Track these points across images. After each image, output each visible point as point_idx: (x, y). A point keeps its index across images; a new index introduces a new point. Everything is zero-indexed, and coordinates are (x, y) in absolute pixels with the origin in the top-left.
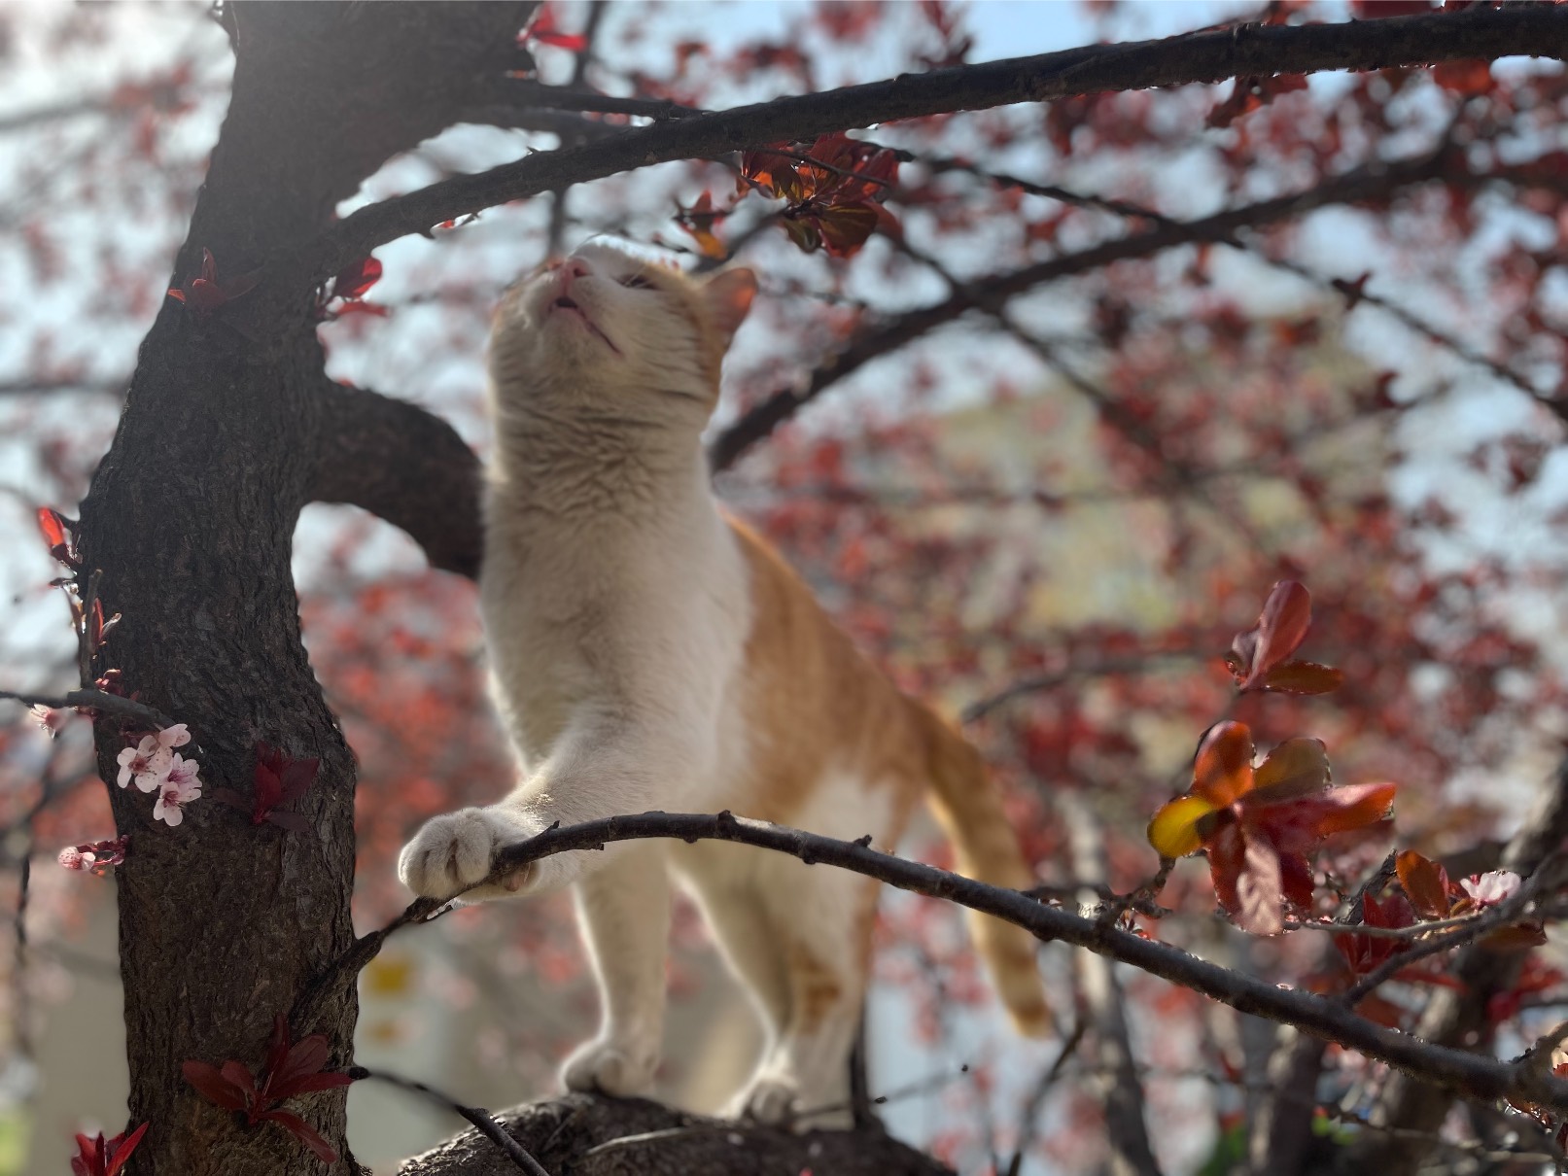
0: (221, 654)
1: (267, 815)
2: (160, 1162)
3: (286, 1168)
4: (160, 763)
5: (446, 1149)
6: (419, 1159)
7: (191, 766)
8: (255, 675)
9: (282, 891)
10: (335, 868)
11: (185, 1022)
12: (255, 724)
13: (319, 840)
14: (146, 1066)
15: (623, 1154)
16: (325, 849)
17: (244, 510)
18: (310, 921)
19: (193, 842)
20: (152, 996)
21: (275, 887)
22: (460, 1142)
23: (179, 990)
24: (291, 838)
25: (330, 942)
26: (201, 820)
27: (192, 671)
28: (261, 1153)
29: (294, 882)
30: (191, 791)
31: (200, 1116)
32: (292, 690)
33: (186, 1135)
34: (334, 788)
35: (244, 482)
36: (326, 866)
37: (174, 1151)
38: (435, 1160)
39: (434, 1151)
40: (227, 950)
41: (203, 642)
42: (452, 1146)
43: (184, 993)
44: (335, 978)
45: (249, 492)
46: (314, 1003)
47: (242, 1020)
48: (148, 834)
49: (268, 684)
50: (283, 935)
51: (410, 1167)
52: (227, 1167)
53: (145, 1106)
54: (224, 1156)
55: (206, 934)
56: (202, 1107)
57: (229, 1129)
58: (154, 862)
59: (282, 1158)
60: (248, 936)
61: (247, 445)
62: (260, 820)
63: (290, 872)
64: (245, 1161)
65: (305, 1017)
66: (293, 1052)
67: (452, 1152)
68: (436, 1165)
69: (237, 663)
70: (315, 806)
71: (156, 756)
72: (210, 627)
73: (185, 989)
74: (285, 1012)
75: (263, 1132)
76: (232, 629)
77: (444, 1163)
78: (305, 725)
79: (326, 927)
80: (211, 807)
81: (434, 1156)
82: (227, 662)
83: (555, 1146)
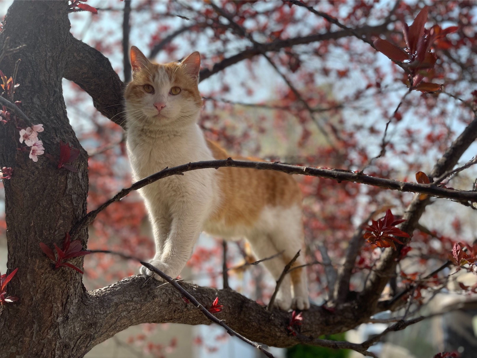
0: (43, 112)
1: (63, 166)
2: (22, 281)
3: (67, 284)
4: (33, 137)
5: (110, 287)
6: (102, 289)
7: (40, 142)
8: (55, 121)
9: (67, 192)
10: (84, 188)
11: (33, 233)
12: (57, 136)
13: (78, 177)
14: (17, 250)
15: (165, 290)
16: (80, 181)
17: (48, 67)
18: (76, 203)
19: (37, 173)
20: (20, 226)
21: (65, 190)
22: (115, 285)
23: (30, 223)
24: (70, 175)
25: (82, 211)
26: (39, 166)
27: (34, 117)
28: (59, 278)
29: (71, 189)
30: (40, 151)
31: (39, 265)
32: (67, 129)
33: (33, 271)
34: (82, 161)
35: (48, 58)
36: (81, 186)
37: (28, 277)
38: (108, 289)
39: (107, 287)
40: (49, 210)
41: (37, 108)
42: (112, 286)
43: (32, 224)
44: (87, 220)
45: (49, 61)
46: (79, 229)
47: (54, 233)
48: (20, 169)
49: (60, 125)
50: (68, 206)
51: (100, 291)
52: (47, 283)
53: (17, 263)
54: (46, 278)
55: (41, 204)
56: (39, 261)
57: (48, 269)
58: (22, 178)
59: (65, 280)
60: (56, 206)
61: (48, 46)
62: (60, 167)
63: (70, 186)
64: (53, 281)
65: (75, 234)
66: (71, 245)
67: (112, 287)
68: (108, 290)
69: (49, 116)
70: (77, 166)
71: (32, 134)
72: (38, 103)
73: (33, 223)
74: (68, 231)
75: (59, 271)
76: (46, 105)
77: (111, 290)
78: (72, 140)
79: (81, 206)
80: (42, 162)
81: (107, 288)
82: (45, 116)
83: (145, 286)
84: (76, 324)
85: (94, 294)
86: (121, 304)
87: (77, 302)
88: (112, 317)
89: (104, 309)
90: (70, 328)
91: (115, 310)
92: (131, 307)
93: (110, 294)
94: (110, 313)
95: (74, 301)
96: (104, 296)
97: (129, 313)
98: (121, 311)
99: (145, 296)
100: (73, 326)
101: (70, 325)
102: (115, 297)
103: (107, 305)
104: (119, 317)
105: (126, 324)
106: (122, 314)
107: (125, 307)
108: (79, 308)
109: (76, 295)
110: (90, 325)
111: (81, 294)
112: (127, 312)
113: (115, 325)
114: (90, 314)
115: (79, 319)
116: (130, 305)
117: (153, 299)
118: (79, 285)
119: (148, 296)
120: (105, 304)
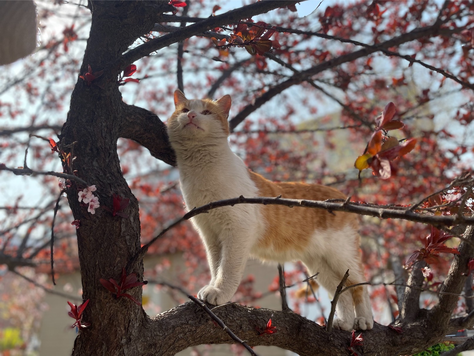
0: (101, 172)
1: (117, 213)
2: (93, 310)
3: (127, 311)
4: (89, 196)
5: (169, 311)
6: (162, 314)
7: (96, 199)
8: (110, 178)
9: (122, 235)
10: (135, 229)
11: (98, 270)
12: (111, 190)
13: (130, 221)
14: (88, 284)
15: (218, 313)
16: (132, 224)
17: (104, 135)
18: (129, 242)
19: (97, 222)
20: (89, 265)
21: (120, 234)
22: (173, 310)
23: (96, 262)
24: (123, 220)
25: (135, 249)
26: (99, 216)
27: (94, 177)
28: (120, 306)
29: (124, 232)
30: (97, 205)
31: (104, 296)
32: (120, 182)
33: (100, 301)
34: (133, 208)
35: (103, 127)
36: (133, 228)
37: (97, 306)
39: (166, 312)
40: (108, 251)
41: (96, 169)
42: (171, 311)
43: (97, 263)
44: (138, 256)
45: (104, 130)
46: (132, 264)
47: (113, 269)
48: (85, 220)
49: (114, 180)
50: (123, 246)
51: (160, 316)
52: (111, 310)
53: (88, 295)
54: (110, 307)
55: (102, 246)
56: (104, 293)
57: (112, 299)
58: (87, 227)
59: (126, 308)
60: (114, 246)
61: (103, 118)
62: (115, 215)
63: (123, 229)
64: (116, 308)
65: (130, 268)
66: (127, 278)
67: (171, 312)
68: (167, 315)
69: (105, 175)
70: (129, 212)
71: (88, 194)
72: (97, 165)
73: (98, 262)
74: (125, 267)
75: (120, 300)
76: (103, 166)
77: (169, 314)
78: (124, 191)
79: (134, 244)
80: (101, 212)
81: (166, 313)
82: (103, 175)
83: (199, 310)
84: (138, 345)
85: (155, 319)
86: (178, 327)
87: (138, 325)
88: (170, 339)
89: (163, 332)
90: (133, 348)
91: (173, 332)
92: (187, 329)
93: (168, 318)
94: (168, 335)
95: (135, 325)
96: (162, 320)
97: (185, 335)
98: (178, 333)
99: (199, 320)
100: (135, 346)
101: (133, 346)
102: (172, 321)
103: (166, 328)
104: (177, 338)
105: (184, 344)
106: (179, 336)
107: (181, 330)
108: (140, 331)
109: (137, 320)
110: (150, 346)
111: (142, 319)
112: (183, 334)
113: (173, 345)
114: (149, 336)
115: (141, 341)
116: (185, 328)
117: (207, 322)
118: (139, 311)
119: (202, 319)
120: (164, 327)
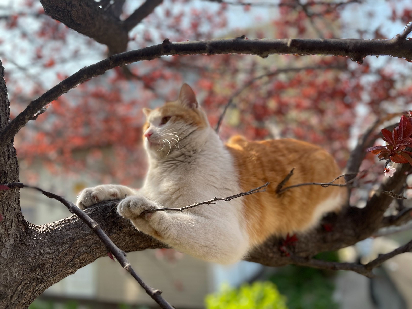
5: (67, 219)
6: (57, 222)
38: (63, 222)
67: (69, 220)
68: (63, 224)
77: (67, 223)
81: (63, 221)
83: (110, 216)
84: (13, 269)
85: (44, 230)
86: (78, 239)
87: (12, 243)
88: (66, 255)
89: (55, 247)
90: (4, 274)
91: (70, 247)
92: (92, 241)
93: (65, 227)
94: (63, 250)
95: (7, 243)
96: (56, 231)
97: (89, 248)
98: (79, 246)
99: (109, 228)
100: (8, 272)
101: (4, 272)
102: (70, 232)
103: (59, 242)
104: (77, 253)
105: (88, 259)
106: (80, 250)
107: (84, 242)
108: (15, 251)
109: (10, 236)
110: (33, 269)
111: (21, 233)
112: (86, 248)
113: (72, 263)
114: (32, 256)
115: (17, 263)
116: (90, 239)
117: (120, 230)
118: (14, 223)
119: (114, 227)
120: (57, 241)
